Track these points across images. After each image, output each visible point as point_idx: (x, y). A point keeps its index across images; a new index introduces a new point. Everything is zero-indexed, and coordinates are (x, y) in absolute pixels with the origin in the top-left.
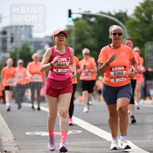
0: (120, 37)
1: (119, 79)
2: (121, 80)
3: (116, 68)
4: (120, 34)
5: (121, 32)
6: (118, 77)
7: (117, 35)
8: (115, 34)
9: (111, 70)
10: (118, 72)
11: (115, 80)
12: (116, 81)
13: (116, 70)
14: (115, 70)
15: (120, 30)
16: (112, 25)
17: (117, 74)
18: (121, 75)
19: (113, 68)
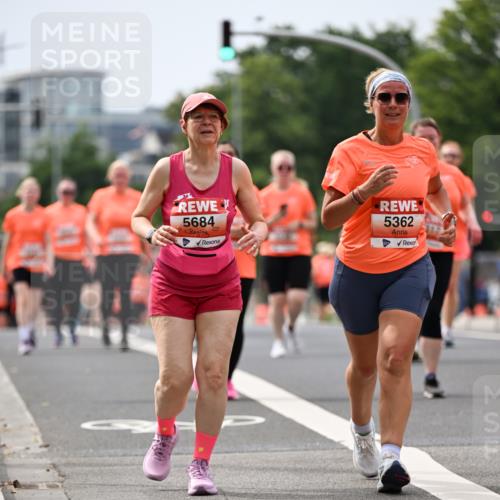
0: (402, 106)
1: (399, 240)
2: (407, 243)
3: (393, 202)
4: (402, 98)
5: (405, 92)
6: (395, 234)
7: (393, 102)
8: (384, 97)
9: (377, 206)
10: (400, 216)
11: (386, 243)
12: (388, 246)
13: (392, 210)
14: (389, 207)
15: (401, 85)
17: (393, 222)
18: (407, 227)
19: (382, 203)
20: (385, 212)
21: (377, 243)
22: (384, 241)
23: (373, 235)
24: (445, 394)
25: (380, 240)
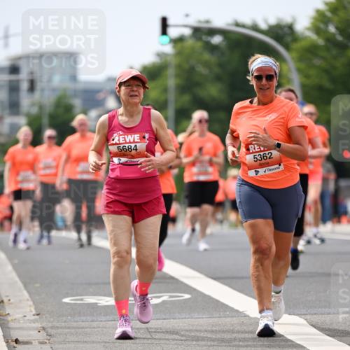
0: (271, 83)
4: (270, 78)
5: (273, 73)
7: (264, 81)
8: (259, 78)
9: (248, 149)
10: (262, 154)
12: (259, 174)
13: (257, 150)
15: (270, 69)
16: (253, 55)
18: (268, 160)
22: (256, 171)
25: (253, 171)
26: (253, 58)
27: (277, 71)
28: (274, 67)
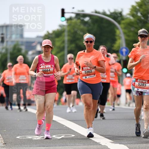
0: (91, 44)
1: (89, 76)
2: (91, 77)
3: (86, 67)
4: (91, 42)
5: (92, 40)
6: (88, 75)
7: (89, 43)
8: (87, 42)
10: (88, 70)
11: (86, 77)
12: (87, 78)
13: (86, 69)
15: (91, 38)
16: (86, 34)
17: (87, 72)
18: (90, 73)
19: (84, 68)
20: (85, 70)
21: (84, 78)
23: (83, 76)
24: (106, 118)
25: (85, 77)
26: (85, 35)
27: (94, 40)
28: (93, 38)
